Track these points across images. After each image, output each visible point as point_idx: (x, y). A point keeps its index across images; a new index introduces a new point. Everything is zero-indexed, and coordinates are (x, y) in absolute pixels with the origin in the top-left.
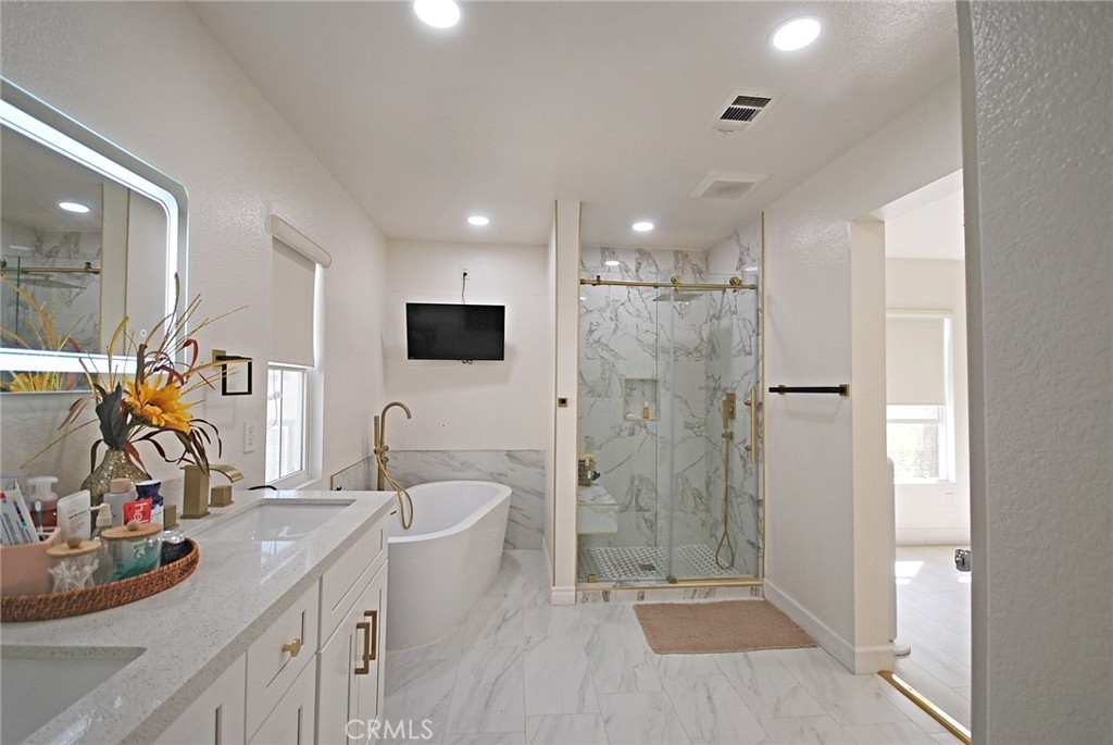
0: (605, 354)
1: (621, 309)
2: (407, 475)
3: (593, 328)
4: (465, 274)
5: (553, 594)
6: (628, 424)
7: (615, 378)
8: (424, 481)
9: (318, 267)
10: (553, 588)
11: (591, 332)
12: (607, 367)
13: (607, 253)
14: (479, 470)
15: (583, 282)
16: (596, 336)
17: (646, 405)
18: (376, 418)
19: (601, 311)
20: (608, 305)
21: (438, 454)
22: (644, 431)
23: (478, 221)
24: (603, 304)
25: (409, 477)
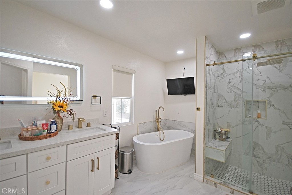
0: (236, 91)
1: (244, 72)
2: (170, 126)
3: (231, 81)
4: (185, 69)
5: (195, 176)
6: (248, 119)
7: (241, 100)
8: (174, 129)
9: (133, 74)
10: (195, 173)
11: (229, 82)
12: (237, 96)
13: (237, 51)
14: (188, 128)
15: (207, 65)
16: (231, 84)
17: (259, 112)
18: (156, 111)
19: (234, 74)
20: (237, 71)
21: (177, 122)
22: (257, 123)
23: (180, 52)
24: (235, 71)
25: (170, 127)
